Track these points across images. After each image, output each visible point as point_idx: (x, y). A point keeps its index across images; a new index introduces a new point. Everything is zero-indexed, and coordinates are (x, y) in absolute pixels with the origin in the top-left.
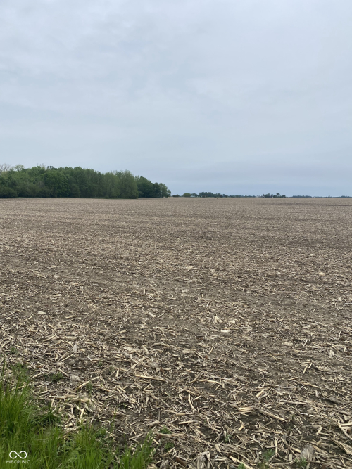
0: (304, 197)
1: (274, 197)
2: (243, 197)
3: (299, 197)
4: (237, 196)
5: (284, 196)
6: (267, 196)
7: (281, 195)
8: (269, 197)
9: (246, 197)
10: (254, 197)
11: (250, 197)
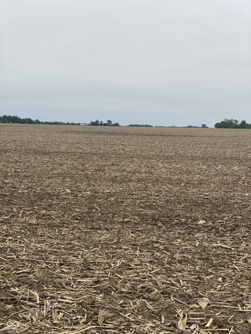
0: (143, 126)
1: (105, 125)
2: (64, 124)
3: (136, 126)
4: (56, 123)
5: (117, 125)
6: (95, 124)
7: (113, 123)
8: (98, 125)
9: (68, 124)
10: (79, 124)
11: (73, 124)
